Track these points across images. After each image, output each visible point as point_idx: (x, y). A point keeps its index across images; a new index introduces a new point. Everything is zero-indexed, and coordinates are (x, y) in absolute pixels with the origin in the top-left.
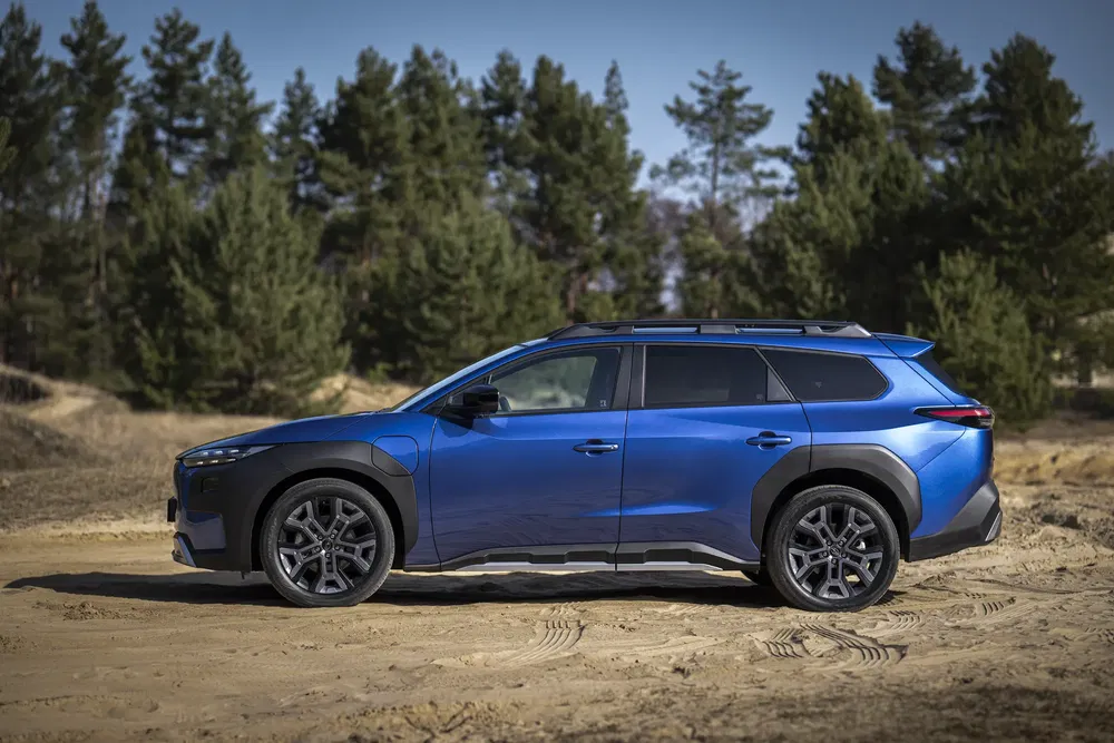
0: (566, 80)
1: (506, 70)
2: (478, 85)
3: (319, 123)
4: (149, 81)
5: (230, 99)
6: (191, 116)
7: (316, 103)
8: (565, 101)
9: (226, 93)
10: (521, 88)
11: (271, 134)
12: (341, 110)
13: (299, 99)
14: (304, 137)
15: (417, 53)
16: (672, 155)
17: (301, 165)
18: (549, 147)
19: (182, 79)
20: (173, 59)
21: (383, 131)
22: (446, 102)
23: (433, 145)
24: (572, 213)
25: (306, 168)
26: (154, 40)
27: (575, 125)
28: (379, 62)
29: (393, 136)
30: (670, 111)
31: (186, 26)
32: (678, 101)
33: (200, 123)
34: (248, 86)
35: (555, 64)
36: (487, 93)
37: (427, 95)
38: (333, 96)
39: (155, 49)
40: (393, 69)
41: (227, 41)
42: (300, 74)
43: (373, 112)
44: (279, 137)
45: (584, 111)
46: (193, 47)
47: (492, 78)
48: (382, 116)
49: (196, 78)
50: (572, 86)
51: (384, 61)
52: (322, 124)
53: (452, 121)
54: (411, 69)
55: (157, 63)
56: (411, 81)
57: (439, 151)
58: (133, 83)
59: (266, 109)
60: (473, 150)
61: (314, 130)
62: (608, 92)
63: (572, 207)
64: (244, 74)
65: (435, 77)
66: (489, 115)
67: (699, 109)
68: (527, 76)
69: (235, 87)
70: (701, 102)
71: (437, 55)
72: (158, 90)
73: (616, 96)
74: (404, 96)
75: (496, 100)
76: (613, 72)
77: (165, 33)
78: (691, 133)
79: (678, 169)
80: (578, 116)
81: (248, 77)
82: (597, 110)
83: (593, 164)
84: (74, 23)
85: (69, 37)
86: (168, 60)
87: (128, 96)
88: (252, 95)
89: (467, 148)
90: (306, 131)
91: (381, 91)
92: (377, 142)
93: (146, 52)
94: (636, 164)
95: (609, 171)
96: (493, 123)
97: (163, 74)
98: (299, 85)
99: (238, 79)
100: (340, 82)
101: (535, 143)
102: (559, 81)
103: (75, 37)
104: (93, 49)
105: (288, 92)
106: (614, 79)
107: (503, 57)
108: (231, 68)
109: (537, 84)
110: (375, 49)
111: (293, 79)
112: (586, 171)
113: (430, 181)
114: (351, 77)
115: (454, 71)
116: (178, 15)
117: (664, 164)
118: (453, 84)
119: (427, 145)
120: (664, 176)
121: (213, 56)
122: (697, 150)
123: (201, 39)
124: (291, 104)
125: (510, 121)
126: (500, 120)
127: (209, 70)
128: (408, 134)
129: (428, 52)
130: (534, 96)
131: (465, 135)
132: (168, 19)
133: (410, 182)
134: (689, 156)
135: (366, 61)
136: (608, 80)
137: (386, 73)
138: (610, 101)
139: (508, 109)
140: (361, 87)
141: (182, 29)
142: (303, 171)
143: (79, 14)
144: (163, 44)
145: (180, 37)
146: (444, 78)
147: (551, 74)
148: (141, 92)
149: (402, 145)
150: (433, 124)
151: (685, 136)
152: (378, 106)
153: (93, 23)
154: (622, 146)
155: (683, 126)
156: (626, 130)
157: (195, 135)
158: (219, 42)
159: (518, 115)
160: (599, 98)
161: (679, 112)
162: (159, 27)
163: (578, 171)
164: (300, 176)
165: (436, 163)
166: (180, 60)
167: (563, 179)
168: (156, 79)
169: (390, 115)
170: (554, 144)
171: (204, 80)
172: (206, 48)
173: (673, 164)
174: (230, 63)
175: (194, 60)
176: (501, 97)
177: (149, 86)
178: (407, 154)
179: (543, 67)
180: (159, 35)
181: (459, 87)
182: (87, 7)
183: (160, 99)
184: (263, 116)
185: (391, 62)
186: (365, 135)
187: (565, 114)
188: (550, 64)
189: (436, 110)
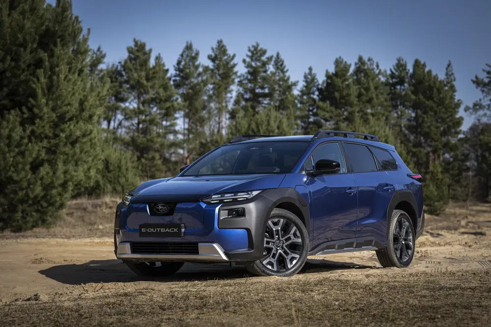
0: (427, 69)
1: (400, 66)
2: (389, 72)
3: (319, 90)
4: (246, 73)
5: (279, 80)
6: (262, 88)
7: (318, 81)
8: (426, 78)
9: (278, 78)
10: (407, 73)
11: (298, 95)
12: (328, 84)
13: (310, 80)
14: (312, 96)
15: (360, 59)
16: (474, 101)
17: (311, 108)
18: (419, 99)
19: (259, 72)
20: (256, 64)
21: (345, 92)
22: (373, 79)
23: (368, 98)
24: (429, 127)
25: (313, 109)
26: (247, 56)
27: (431, 88)
28: (344, 63)
29: (348, 95)
30: (474, 82)
31: (261, 49)
32: (476, 77)
33: (267, 91)
34: (287, 74)
35: (422, 63)
36: (392, 76)
37: (364, 77)
38: (325, 78)
39: (248, 60)
40: (350, 66)
41: (278, 55)
42: (310, 69)
43: (340, 84)
44: (302, 96)
45: (435, 83)
46: (264, 58)
47: (395, 69)
48: (344, 86)
49: (265, 71)
50: (430, 72)
51: (346, 62)
52: (320, 90)
53: (376, 88)
54: (358, 66)
55: (249, 66)
56: (358, 71)
57: (370, 101)
58: (239, 74)
59: (295, 84)
60: (386, 100)
61: (317, 93)
62: (447, 74)
63: (429, 124)
64: (285, 70)
65: (368, 69)
66: (394, 85)
67: (486, 80)
68: (410, 68)
69: (281, 75)
70: (487, 77)
71: (369, 60)
72: (249, 77)
73: (450, 75)
74: (355, 77)
75: (396, 79)
76: (449, 65)
77: (252, 52)
78: (483, 91)
79: (478, 107)
80: (432, 84)
81: (287, 71)
82: (440, 82)
83: (438, 105)
84: (213, 49)
85: (211, 56)
86: (253, 64)
87: (237, 80)
88: (288, 79)
89: (383, 100)
90: (313, 94)
91: (344, 75)
92: (342, 97)
93: (244, 61)
94: (458, 105)
95: (446, 109)
96: (395, 88)
97: (251, 70)
98: (310, 73)
99: (283, 72)
100: (327, 71)
101: (413, 97)
102: (424, 70)
103: (213, 55)
104: (221, 60)
105: (305, 77)
106: (450, 69)
107: (399, 60)
108: (280, 67)
109: (414, 71)
110: (342, 57)
111: (307, 71)
112: (435, 108)
113: (366, 114)
114: (332, 70)
115: (378, 66)
116: (258, 45)
117: (471, 105)
118: (377, 72)
119: (365, 98)
120: (471, 111)
121: (273, 63)
122: (486, 99)
123: (267, 55)
124: (306, 82)
125: (402, 87)
126: (398, 87)
127: (271, 68)
128: (356, 94)
129: (365, 59)
130: (413, 76)
131: (382, 94)
132: (253, 46)
133: (357, 114)
134: (482, 101)
135: (338, 62)
136: (447, 69)
137: (347, 68)
138: (448, 78)
139: (401, 82)
140: (336, 75)
141: (260, 51)
142: (312, 111)
143: (215, 45)
144: (251, 58)
145: (259, 55)
146: (373, 69)
147: (421, 66)
148: (242, 78)
149: (354, 99)
150: (367, 89)
151: (481, 92)
152: (342, 82)
153: (221, 48)
154: (452, 98)
155: (479, 88)
156: (454, 91)
157: (265, 96)
158: (275, 55)
159: (406, 85)
160: (442, 77)
161: (478, 82)
162: (249, 50)
163: (431, 109)
164: (311, 113)
165: (368, 106)
166: (258, 64)
167: (425, 113)
168: (249, 73)
169: (348, 86)
170: (421, 97)
171: (269, 73)
172: (270, 59)
173: (475, 105)
174: (279, 65)
175: (264, 64)
176: (399, 77)
177: (246, 75)
178: (355, 102)
179: (417, 63)
180: (250, 54)
181: (380, 73)
182: (218, 42)
183: (250, 81)
184: (293, 87)
185: (348, 63)
186: (337, 94)
187: (427, 84)
188: (420, 62)
189: (369, 83)
